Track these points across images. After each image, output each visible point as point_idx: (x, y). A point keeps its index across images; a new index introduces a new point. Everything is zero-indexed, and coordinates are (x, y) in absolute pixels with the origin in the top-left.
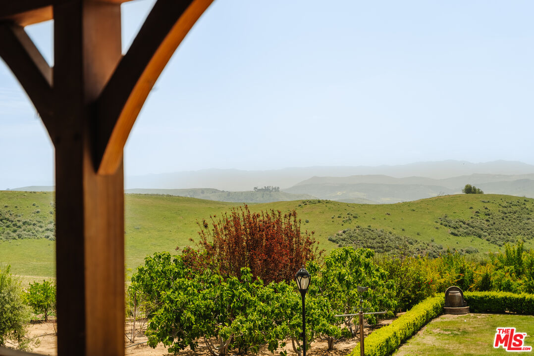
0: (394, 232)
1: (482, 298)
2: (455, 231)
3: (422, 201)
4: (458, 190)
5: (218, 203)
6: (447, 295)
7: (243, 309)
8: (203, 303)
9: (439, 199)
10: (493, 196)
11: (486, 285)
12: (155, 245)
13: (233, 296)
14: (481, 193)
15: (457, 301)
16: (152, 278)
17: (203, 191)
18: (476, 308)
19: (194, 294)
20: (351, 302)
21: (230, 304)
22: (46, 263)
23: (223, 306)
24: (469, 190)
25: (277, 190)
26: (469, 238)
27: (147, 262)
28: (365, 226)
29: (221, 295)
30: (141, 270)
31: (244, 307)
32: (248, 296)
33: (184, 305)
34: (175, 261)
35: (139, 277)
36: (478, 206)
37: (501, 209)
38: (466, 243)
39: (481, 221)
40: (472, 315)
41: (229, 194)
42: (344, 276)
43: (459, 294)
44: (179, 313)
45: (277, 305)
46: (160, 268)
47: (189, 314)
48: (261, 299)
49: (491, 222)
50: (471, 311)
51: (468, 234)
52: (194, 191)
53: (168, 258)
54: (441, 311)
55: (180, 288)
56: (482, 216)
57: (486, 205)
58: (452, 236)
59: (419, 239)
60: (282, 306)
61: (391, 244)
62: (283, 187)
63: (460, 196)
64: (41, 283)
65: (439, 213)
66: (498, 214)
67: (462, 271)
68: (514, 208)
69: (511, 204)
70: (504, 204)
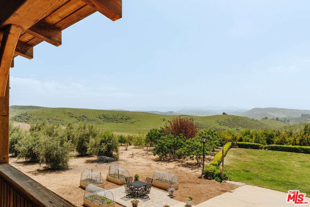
0: (204, 124)
1: (242, 144)
2: (220, 124)
3: (212, 116)
4: (221, 114)
5: (159, 115)
6: (232, 142)
7: (181, 146)
8: (169, 144)
9: (216, 116)
10: (230, 115)
11: (241, 140)
12: (143, 125)
13: (178, 142)
14: (227, 114)
15: (235, 144)
16: (152, 136)
17: (155, 112)
18: (240, 147)
19: (167, 141)
20: (211, 145)
21: (177, 144)
22: (116, 129)
23: (175, 145)
24: (224, 114)
25: (173, 112)
26: (223, 126)
27: (151, 131)
28: (197, 122)
29: (175, 141)
30: (149, 133)
31: (181, 145)
32: (182, 142)
33: (164, 144)
34: (159, 131)
35: (148, 135)
36: (226, 118)
37: (232, 119)
38: (223, 127)
39: (227, 122)
40: (239, 148)
41: (161, 113)
43: (236, 142)
44: (162, 146)
45: (192, 145)
46: (154, 133)
47: (165, 147)
48: (187, 143)
49: (230, 122)
50: (239, 147)
51: (223, 125)
52: (152, 112)
53: (157, 130)
54: (231, 147)
55: (162, 139)
56: (227, 120)
57: (229, 118)
58: (219, 125)
59: (210, 125)
60: (194, 146)
61: (203, 127)
62: (175, 111)
63: (221, 115)
64: (120, 135)
65: (216, 119)
66: (231, 120)
67: (233, 136)
68: (236, 119)
69: (235, 118)
70: (233, 117)
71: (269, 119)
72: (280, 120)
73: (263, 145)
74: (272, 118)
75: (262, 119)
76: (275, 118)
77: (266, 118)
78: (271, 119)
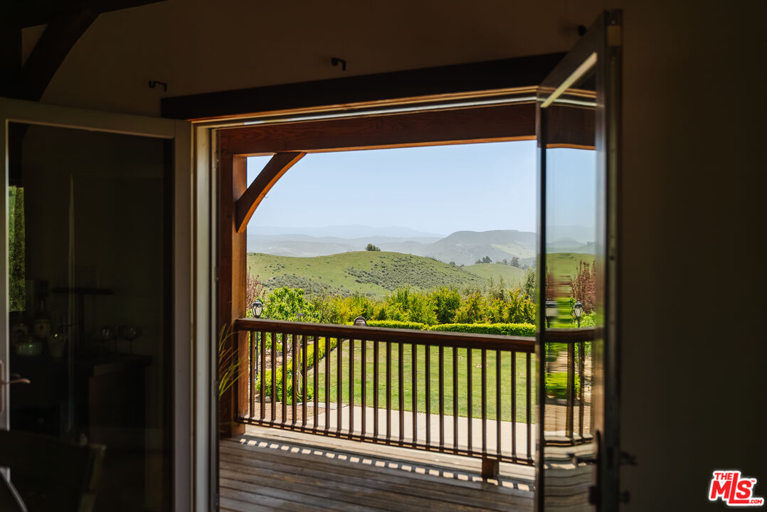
0: (313, 279)
2: (359, 279)
4: (363, 249)
6: (355, 323)
10: (388, 254)
11: (382, 316)
14: (379, 250)
24: (370, 248)
26: (369, 285)
28: (290, 274)
36: (377, 261)
37: (393, 263)
38: (367, 288)
39: (378, 272)
42: (283, 307)
43: (364, 322)
49: (386, 273)
51: (368, 282)
56: (379, 268)
57: (383, 260)
58: (356, 283)
59: (331, 285)
63: (363, 253)
65: (348, 265)
66: (391, 267)
67: (366, 307)
68: (403, 263)
69: (401, 260)
70: (396, 259)
71: (494, 261)
72: (522, 265)
73: (427, 326)
74: (501, 261)
75: (477, 263)
76: (509, 260)
77: (487, 260)
78: (499, 263)
